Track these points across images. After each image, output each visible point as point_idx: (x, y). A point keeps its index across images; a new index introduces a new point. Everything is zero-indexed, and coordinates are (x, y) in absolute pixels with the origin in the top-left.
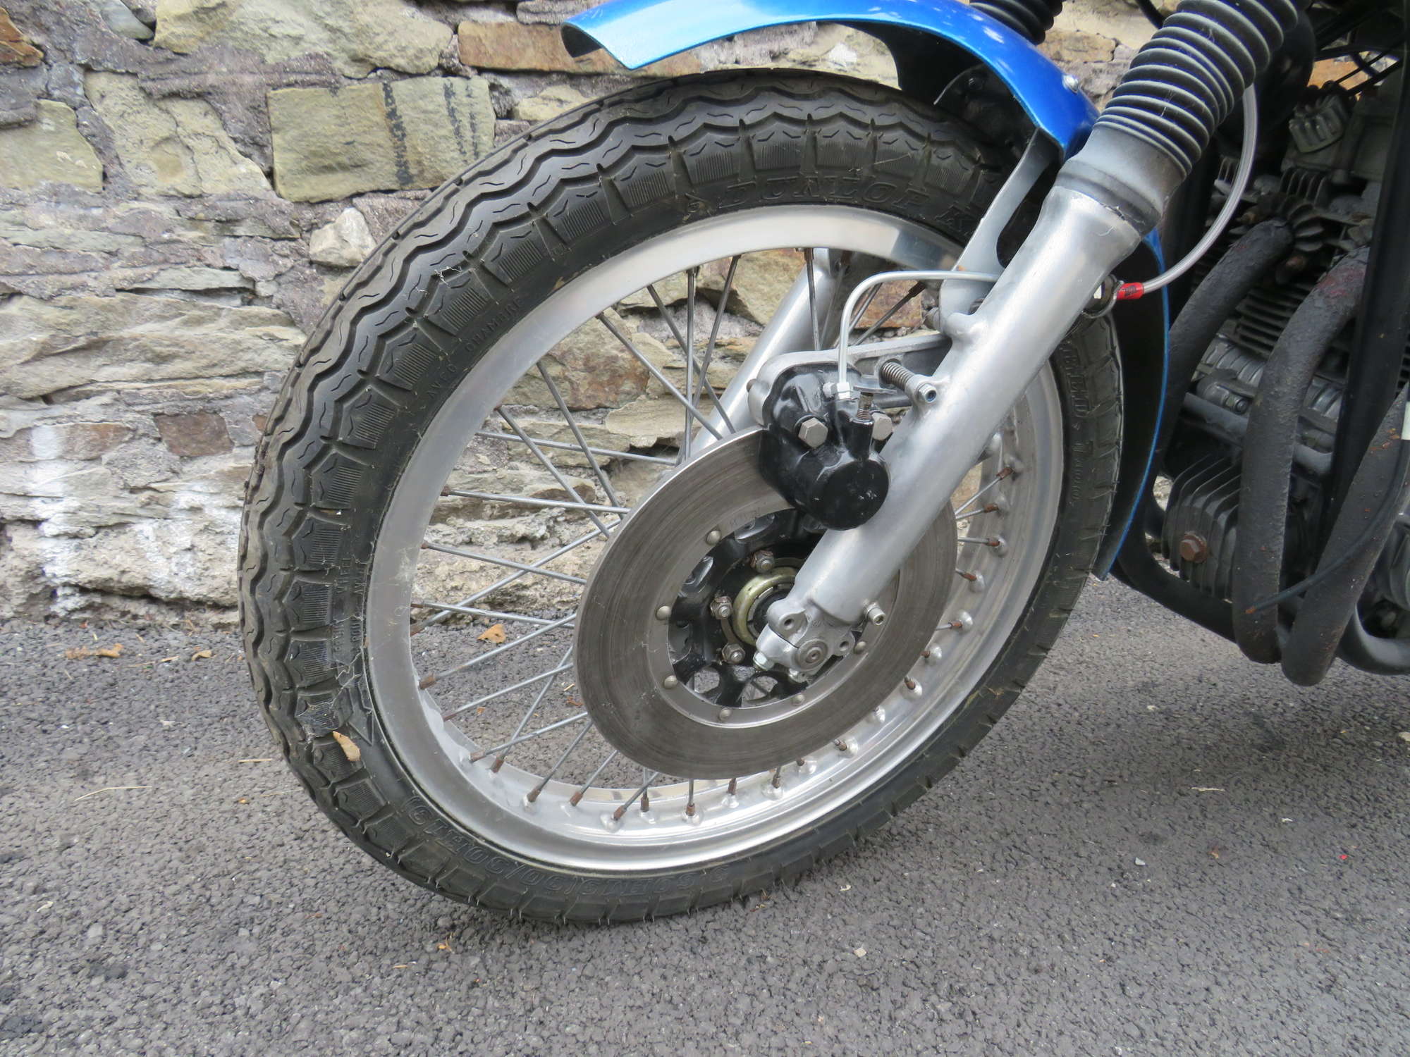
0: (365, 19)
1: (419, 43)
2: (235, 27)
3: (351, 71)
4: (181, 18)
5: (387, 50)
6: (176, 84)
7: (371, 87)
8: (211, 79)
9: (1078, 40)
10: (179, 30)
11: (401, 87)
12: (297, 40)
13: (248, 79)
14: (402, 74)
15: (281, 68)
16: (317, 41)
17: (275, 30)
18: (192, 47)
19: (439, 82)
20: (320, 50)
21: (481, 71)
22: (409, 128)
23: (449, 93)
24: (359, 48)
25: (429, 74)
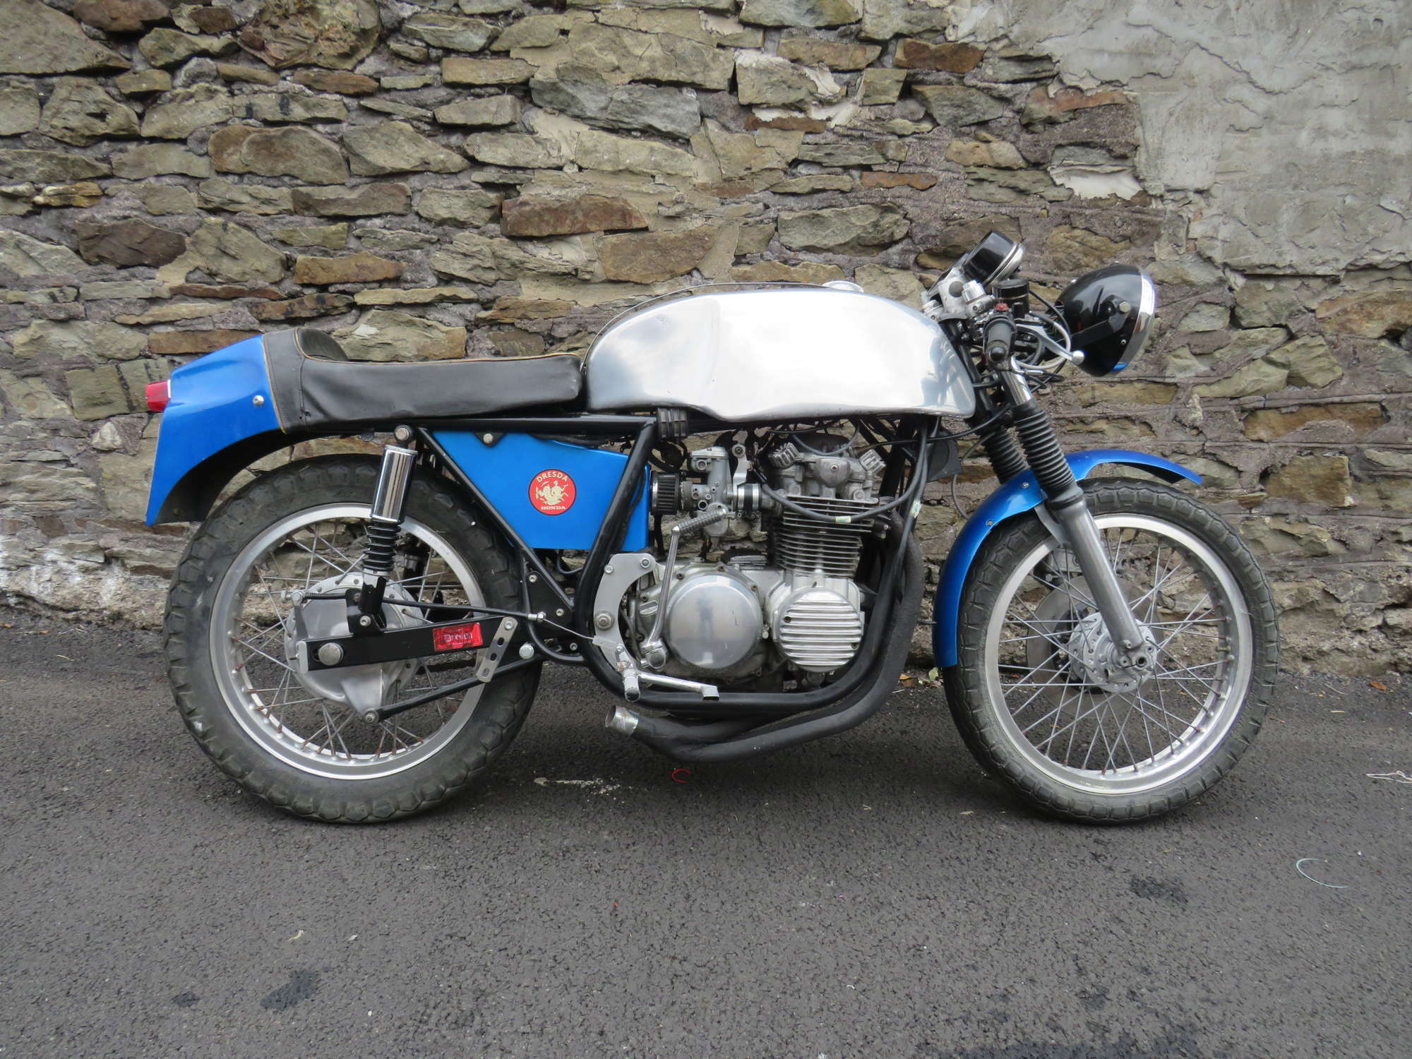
0: (100, 338)
1: (127, 346)
2: (48, 345)
3: (99, 360)
4: (24, 344)
5: (112, 351)
6: (26, 371)
7: (110, 367)
8: (41, 369)
9: (539, 305)
10: (23, 349)
11: (123, 366)
12: (74, 349)
13: (56, 367)
14: (123, 360)
15: (69, 362)
16: (83, 350)
17: (65, 345)
18: (32, 355)
19: (143, 361)
20: (84, 353)
21: (163, 355)
22: (130, 384)
23: (147, 367)
24: (99, 351)
25: (136, 358)
